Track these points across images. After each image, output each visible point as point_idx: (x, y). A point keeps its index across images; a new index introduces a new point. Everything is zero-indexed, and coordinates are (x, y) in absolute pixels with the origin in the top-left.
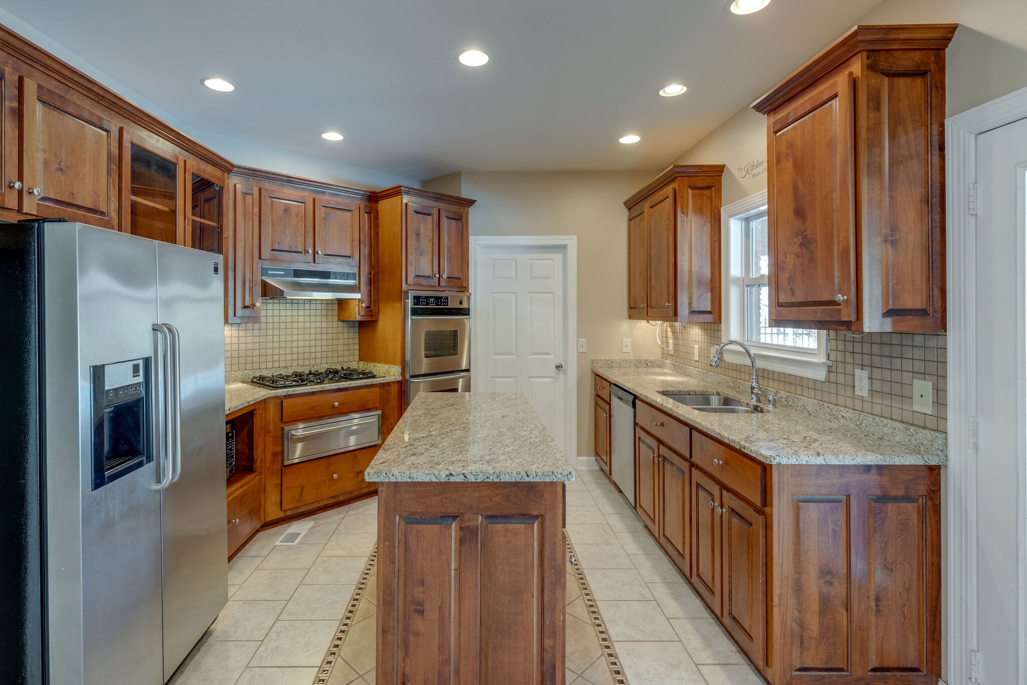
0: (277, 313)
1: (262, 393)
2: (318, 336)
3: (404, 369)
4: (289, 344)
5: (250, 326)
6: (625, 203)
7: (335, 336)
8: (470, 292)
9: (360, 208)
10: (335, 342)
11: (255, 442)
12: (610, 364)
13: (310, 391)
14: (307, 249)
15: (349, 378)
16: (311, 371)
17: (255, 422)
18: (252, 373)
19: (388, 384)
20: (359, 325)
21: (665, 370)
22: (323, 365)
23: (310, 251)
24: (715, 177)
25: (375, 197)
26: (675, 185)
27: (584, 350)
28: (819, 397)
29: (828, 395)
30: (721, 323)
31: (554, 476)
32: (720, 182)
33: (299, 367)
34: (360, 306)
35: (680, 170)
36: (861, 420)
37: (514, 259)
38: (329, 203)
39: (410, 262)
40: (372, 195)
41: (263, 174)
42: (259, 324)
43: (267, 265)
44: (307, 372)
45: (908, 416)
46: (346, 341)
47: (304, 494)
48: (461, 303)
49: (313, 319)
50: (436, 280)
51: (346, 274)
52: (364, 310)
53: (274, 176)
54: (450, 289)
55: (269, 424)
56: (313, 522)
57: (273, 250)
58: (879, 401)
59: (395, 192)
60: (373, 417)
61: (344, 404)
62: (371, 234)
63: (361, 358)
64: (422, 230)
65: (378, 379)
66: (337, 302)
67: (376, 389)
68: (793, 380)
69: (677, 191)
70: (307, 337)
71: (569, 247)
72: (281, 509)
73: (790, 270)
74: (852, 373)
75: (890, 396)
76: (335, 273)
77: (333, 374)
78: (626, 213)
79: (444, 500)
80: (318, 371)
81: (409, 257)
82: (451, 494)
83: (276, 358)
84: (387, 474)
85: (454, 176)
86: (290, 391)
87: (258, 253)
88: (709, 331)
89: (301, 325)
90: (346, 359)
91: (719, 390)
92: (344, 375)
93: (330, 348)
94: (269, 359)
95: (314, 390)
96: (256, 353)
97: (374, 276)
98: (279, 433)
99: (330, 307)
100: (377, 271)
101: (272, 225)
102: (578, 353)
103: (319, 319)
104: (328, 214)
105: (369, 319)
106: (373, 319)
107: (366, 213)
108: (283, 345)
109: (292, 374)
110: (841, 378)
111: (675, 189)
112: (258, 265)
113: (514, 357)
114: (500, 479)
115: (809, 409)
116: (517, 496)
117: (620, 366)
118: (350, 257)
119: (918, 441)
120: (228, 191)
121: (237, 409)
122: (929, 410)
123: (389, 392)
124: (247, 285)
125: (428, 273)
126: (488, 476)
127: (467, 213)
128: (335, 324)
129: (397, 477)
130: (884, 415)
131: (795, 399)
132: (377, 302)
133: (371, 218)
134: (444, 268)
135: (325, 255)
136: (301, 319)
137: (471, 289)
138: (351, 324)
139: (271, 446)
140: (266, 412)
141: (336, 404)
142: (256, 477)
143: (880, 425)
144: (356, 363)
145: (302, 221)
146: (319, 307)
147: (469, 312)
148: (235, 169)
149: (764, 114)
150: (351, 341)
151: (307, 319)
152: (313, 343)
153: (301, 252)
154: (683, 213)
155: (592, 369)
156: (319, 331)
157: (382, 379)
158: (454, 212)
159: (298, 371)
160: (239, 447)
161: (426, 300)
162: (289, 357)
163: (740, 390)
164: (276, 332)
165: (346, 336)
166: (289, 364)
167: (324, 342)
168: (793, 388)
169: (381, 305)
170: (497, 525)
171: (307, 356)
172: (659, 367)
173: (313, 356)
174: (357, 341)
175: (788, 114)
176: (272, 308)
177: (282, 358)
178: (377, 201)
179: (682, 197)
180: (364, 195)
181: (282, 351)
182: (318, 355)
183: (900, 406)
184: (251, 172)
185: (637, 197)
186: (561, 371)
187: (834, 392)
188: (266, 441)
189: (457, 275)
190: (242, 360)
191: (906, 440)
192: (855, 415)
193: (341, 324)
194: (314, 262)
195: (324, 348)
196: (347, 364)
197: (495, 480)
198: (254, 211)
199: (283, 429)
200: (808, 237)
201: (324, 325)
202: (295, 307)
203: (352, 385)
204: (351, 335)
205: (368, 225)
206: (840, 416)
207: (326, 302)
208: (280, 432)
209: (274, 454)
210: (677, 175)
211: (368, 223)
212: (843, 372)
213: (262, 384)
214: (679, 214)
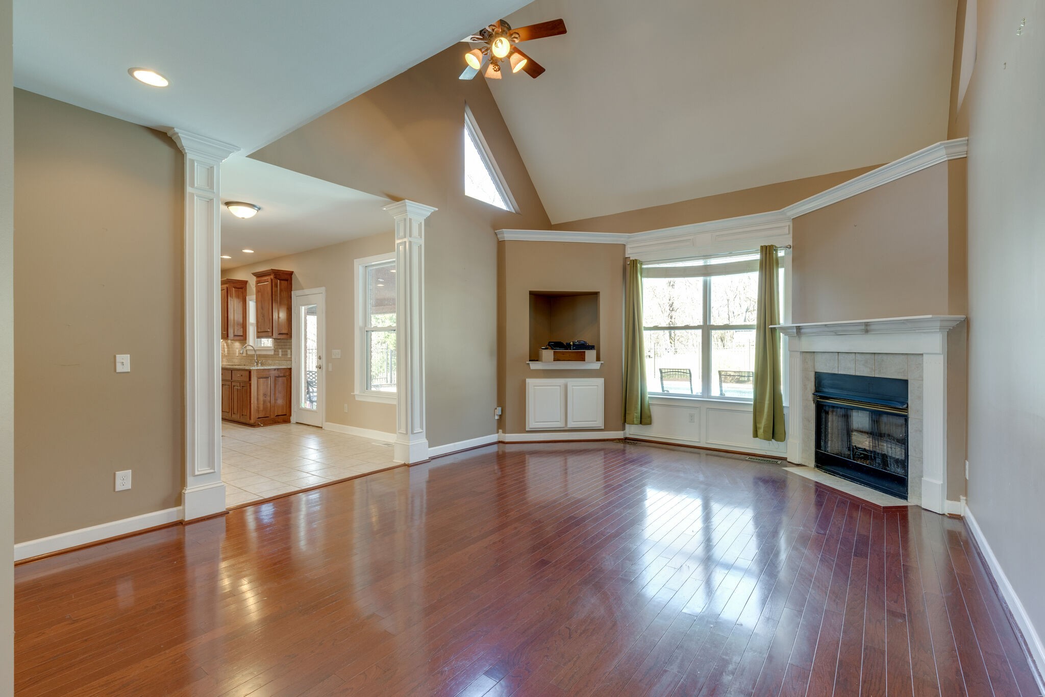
30: (246, 340)
75: (283, 353)
111: (227, 287)
175: (259, 279)
191: (283, 362)
214: (229, 297)
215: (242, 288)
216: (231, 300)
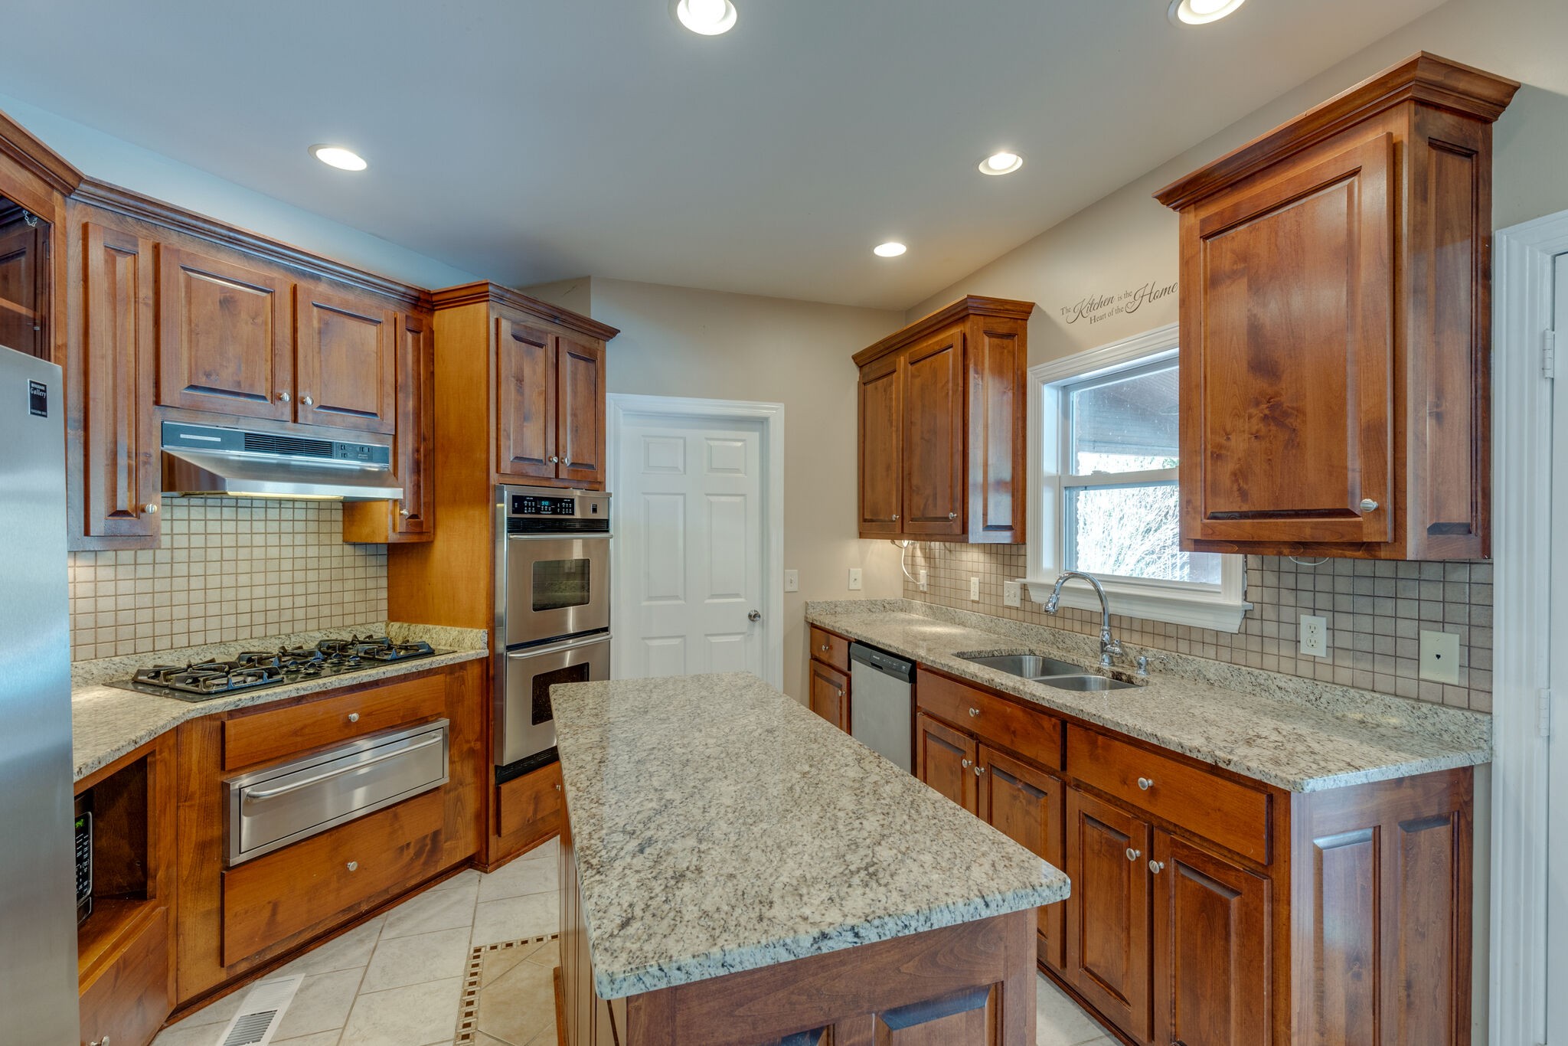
0: (198, 527)
1: (171, 711)
2: (300, 576)
3: (494, 634)
4: (230, 594)
5: (126, 556)
6: (854, 358)
7: (335, 574)
8: (607, 491)
9: (395, 319)
10: (337, 586)
11: (150, 828)
12: (833, 608)
13: (294, 694)
14: (277, 391)
15: (378, 660)
16: (283, 648)
17: (150, 782)
18: (132, 663)
19: (462, 666)
20: (388, 550)
21: (915, 616)
22: (311, 634)
23: (286, 397)
24: (1020, 321)
25: (427, 301)
26: (966, 327)
27: (794, 588)
28: (1227, 657)
29: (1244, 655)
30: (1024, 543)
31: (1036, 894)
32: (1025, 329)
33: (255, 642)
34: (398, 516)
35: (975, 305)
36: (1317, 692)
37: (681, 438)
38: (329, 300)
39: (505, 430)
40: (422, 296)
41: (165, 213)
42: (151, 552)
43: (174, 419)
44: (275, 651)
45: (1410, 687)
46: (361, 584)
47: (280, 918)
48: (595, 510)
49: (286, 540)
50: (552, 466)
51: (366, 450)
52: (405, 522)
53: (194, 222)
54: (575, 485)
55: (189, 781)
56: (304, 975)
57: (192, 387)
58: (1348, 663)
59: (474, 294)
60: (433, 734)
61: (369, 714)
62: (419, 374)
63: (393, 616)
64: (527, 372)
65: (443, 658)
66: (340, 506)
67: (440, 678)
68: (1171, 631)
69: (968, 336)
70: (273, 578)
71: (771, 420)
72: (222, 964)
73: (1239, 459)
74: (1293, 621)
75: (1371, 656)
76: (343, 447)
77: (336, 653)
78: (854, 374)
79: (794, 998)
80: (301, 648)
81: (503, 421)
82: (811, 979)
83: (197, 625)
84: (664, 967)
85: (581, 283)
86: (245, 699)
87: (152, 391)
88: (1000, 557)
89: (258, 553)
90: (360, 619)
91: (1033, 647)
92: (366, 653)
93: (325, 599)
94: (179, 627)
95: (302, 693)
96: (145, 615)
97: (425, 456)
98: (216, 797)
99: (325, 515)
100: (431, 446)
101: (191, 331)
102: (786, 592)
103: (300, 539)
104: (327, 324)
105: (414, 539)
106: (424, 539)
107: (409, 330)
108: (214, 595)
109: (240, 658)
110: (1270, 629)
111: (964, 334)
112: (152, 419)
113: (681, 602)
114: (932, 924)
115: (1210, 676)
116: (952, 951)
117: (847, 612)
118: (375, 415)
119: (1439, 726)
120: (65, 234)
121: (103, 765)
122: (1454, 679)
123: (464, 680)
124: (123, 461)
125: (537, 453)
126: (907, 923)
127: (604, 352)
128: (337, 551)
129: (691, 970)
130: (1358, 685)
131: (1179, 660)
132: (432, 506)
133: (419, 340)
134: (565, 447)
135: (321, 407)
136: (259, 540)
137: (610, 487)
138: (371, 550)
139: (194, 831)
140: (179, 753)
141: (355, 716)
142: (153, 909)
143: (1359, 701)
144: (383, 625)
145: (266, 331)
146: (300, 515)
147: (608, 527)
148: (83, 187)
149: (1175, 208)
150: (371, 584)
151: (273, 540)
152: (286, 590)
153: (264, 398)
154: (976, 372)
155: (806, 618)
156: (300, 564)
157: (451, 656)
158: (584, 347)
159: (252, 649)
160: (104, 842)
161: (536, 504)
162: (229, 621)
163: (1065, 646)
164: (198, 569)
165: (360, 572)
166: (228, 636)
167: (313, 588)
168: (1171, 644)
169: (441, 513)
170: (912, 1028)
171: (273, 616)
172: (902, 610)
173: (287, 615)
174: (384, 583)
175: (1237, 206)
176: (186, 518)
177: (213, 623)
178: (431, 311)
179: (976, 348)
180: (404, 295)
181: (213, 609)
182: (300, 614)
183: (1392, 672)
184: (132, 202)
185: (882, 348)
186: (757, 623)
187: (1256, 650)
188: (182, 818)
189: (587, 461)
190: (106, 634)
191: (1414, 725)
192: (1305, 686)
193: (348, 549)
194: (295, 420)
195: (313, 600)
196: (363, 629)
197: (921, 930)
198: (141, 295)
199: (225, 786)
200: (1285, 405)
201: (313, 551)
202: (244, 514)
203: (388, 675)
204: (371, 571)
205: (414, 356)
206: (1274, 687)
207: (316, 505)
208: (218, 794)
209: (203, 847)
210: (971, 311)
211: (413, 351)
212: (1275, 618)
213: (167, 687)
214: (972, 374)
215: (1010, 336)
216: (976, 385)
